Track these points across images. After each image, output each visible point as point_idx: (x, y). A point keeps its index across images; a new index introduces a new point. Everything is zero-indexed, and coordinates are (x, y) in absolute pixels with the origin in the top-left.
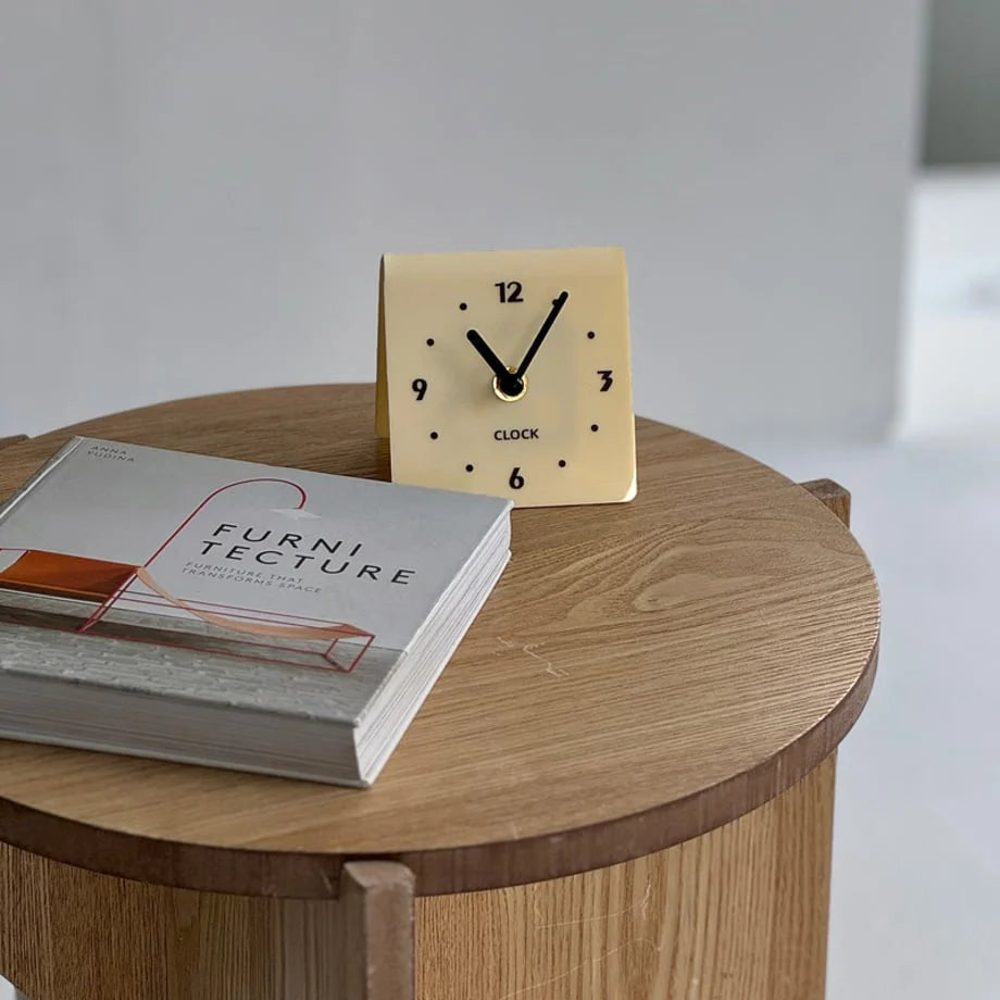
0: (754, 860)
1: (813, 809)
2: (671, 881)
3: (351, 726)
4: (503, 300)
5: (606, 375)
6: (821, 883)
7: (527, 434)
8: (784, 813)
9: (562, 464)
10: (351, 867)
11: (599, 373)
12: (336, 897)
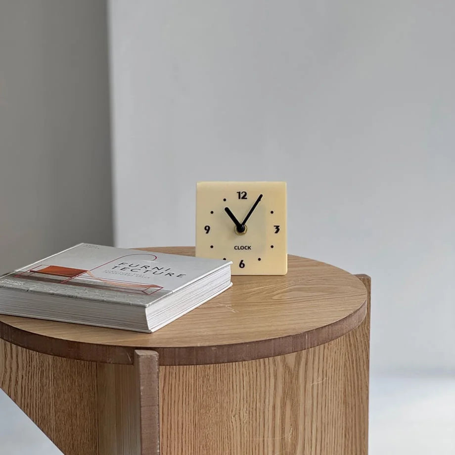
0: (335, 424)
1: (359, 406)
2: (301, 428)
3: (144, 307)
4: (239, 198)
5: (277, 227)
6: (364, 438)
7: (247, 248)
8: (347, 407)
9: (259, 259)
10: (138, 352)
11: (275, 226)
12: (133, 364)
